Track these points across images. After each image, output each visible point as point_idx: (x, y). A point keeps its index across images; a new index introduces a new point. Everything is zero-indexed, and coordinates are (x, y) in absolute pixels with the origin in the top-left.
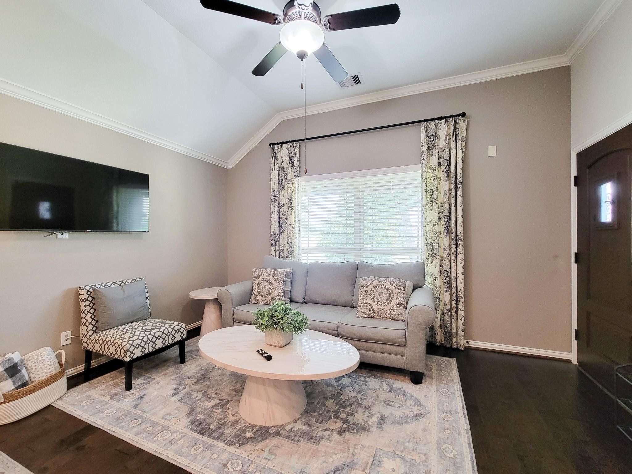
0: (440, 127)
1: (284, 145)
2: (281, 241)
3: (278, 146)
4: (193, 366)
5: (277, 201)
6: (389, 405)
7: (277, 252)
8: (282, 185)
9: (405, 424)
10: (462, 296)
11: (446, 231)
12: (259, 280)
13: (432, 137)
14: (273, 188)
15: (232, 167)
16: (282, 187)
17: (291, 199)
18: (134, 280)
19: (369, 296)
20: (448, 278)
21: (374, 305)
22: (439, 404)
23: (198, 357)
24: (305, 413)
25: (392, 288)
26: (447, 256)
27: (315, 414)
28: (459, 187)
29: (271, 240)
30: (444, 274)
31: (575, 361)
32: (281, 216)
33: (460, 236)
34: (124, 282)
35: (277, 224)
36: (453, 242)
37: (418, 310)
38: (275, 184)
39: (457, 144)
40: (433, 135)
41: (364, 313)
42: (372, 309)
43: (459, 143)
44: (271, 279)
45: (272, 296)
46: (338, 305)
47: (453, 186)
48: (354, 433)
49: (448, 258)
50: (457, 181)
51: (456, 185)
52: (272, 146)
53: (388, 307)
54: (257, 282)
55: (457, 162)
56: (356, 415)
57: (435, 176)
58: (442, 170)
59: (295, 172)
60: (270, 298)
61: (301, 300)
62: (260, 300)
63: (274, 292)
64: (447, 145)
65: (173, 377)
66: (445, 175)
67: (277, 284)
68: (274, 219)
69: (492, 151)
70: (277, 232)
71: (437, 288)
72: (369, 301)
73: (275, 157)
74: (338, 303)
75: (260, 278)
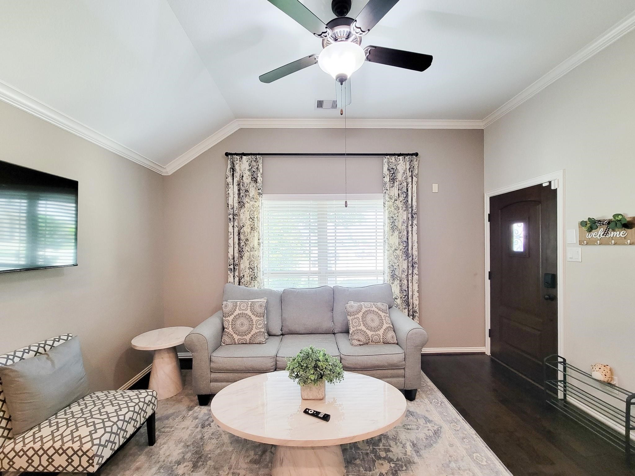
0: (398, 162)
1: (244, 157)
2: (242, 266)
3: (237, 157)
4: (171, 444)
5: (237, 220)
6: (408, 429)
7: (237, 279)
8: (243, 202)
9: (434, 445)
10: (418, 311)
11: (405, 255)
12: (233, 316)
13: (392, 170)
14: (231, 206)
15: (170, 174)
16: (241, 204)
17: (253, 218)
18: (56, 340)
19: (361, 323)
20: (406, 296)
21: (367, 331)
22: (441, 415)
23: (168, 429)
24: (348, 464)
25: (379, 312)
26: (406, 277)
27: (358, 462)
28: (415, 217)
29: (230, 265)
30: (403, 293)
31: (488, 353)
32: (242, 237)
33: (416, 260)
34: (43, 345)
35: (237, 246)
36: (410, 265)
37: (416, 334)
38: (233, 200)
39: (413, 179)
40: (393, 169)
41: (359, 341)
42: (366, 336)
43: (414, 178)
44: (250, 314)
45: (252, 333)
46: (319, 333)
47: (410, 215)
48: (406, 470)
49: (406, 279)
50: (413, 212)
51: (412, 216)
52: (229, 156)
53: (381, 332)
54: (231, 318)
55: (413, 195)
56: (391, 449)
57: (396, 205)
58: (400, 201)
59: (259, 189)
60: (250, 335)
61: (280, 333)
62: (236, 340)
63: (254, 328)
64: (405, 179)
65: (154, 469)
66: (404, 206)
67: (257, 318)
68: (233, 240)
69: (435, 188)
70: (236, 255)
71: (398, 306)
72: (362, 327)
73: (233, 169)
74: (320, 331)
75: (235, 314)
